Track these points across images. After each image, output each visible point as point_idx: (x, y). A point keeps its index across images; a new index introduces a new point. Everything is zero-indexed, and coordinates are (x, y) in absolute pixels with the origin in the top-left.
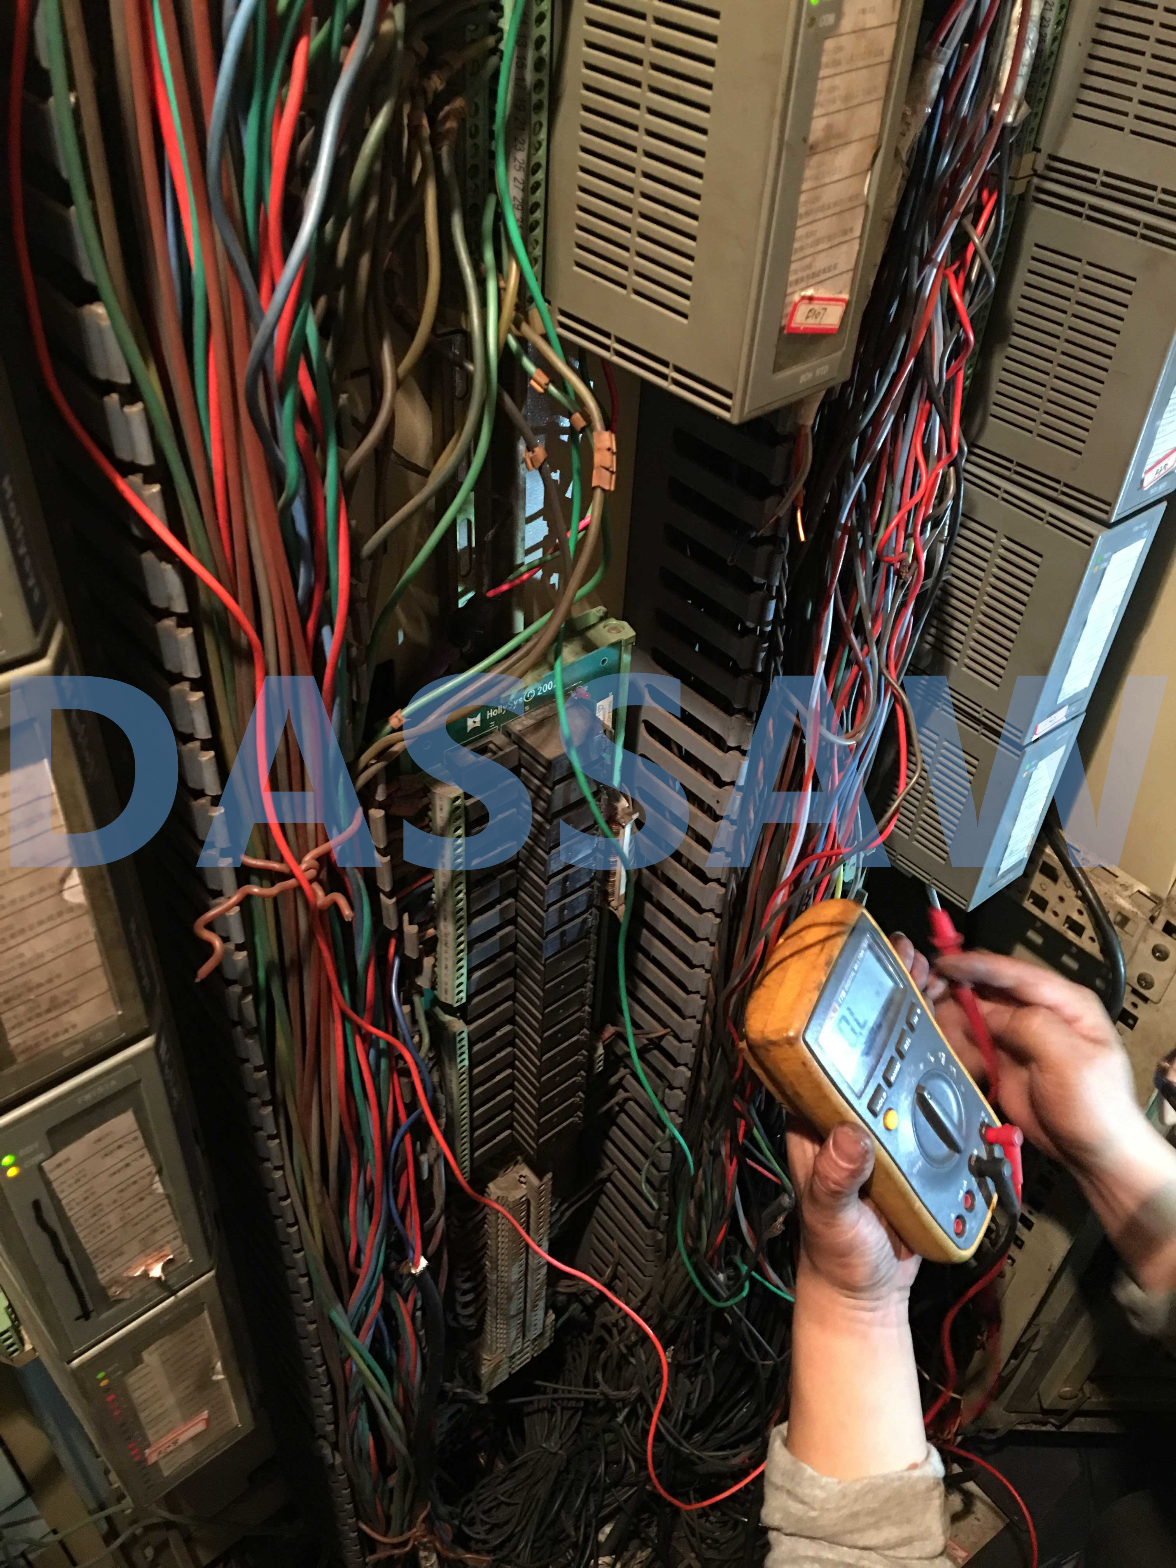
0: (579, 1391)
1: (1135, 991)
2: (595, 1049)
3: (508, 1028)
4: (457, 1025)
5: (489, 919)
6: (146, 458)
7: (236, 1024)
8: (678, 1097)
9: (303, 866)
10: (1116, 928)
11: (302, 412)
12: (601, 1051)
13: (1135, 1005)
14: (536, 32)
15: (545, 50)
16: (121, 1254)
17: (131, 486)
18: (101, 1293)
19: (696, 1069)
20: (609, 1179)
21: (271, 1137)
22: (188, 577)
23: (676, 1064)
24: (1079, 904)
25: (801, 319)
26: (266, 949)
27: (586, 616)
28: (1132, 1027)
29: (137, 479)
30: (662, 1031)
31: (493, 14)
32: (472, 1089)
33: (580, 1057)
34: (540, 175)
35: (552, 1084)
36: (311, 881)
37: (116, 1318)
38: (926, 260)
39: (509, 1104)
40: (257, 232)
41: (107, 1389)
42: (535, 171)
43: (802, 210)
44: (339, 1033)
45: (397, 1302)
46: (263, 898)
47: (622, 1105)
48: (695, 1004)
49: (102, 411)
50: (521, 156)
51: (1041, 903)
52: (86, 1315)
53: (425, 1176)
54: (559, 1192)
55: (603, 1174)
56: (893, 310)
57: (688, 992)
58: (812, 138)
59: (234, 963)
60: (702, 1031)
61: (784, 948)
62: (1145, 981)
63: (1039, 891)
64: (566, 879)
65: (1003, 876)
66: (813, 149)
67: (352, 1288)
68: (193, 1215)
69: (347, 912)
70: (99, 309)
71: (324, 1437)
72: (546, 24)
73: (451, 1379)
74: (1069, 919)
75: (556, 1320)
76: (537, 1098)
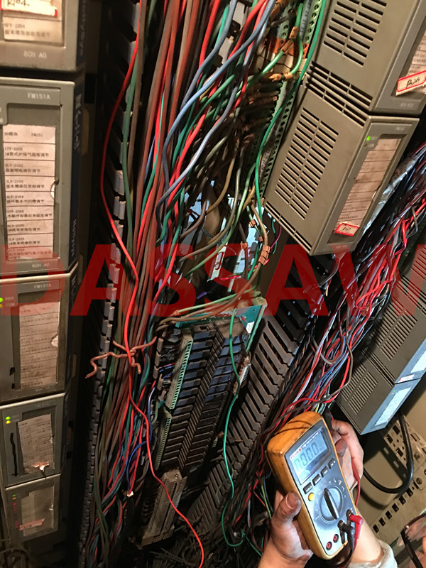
0: (176, 557)
1: (414, 483)
2: (215, 439)
3: (186, 422)
4: (169, 415)
5: (191, 383)
6: (122, 217)
7: (95, 393)
8: (239, 465)
9: (131, 351)
10: (414, 458)
11: (172, 216)
12: (216, 440)
13: (413, 488)
14: (282, 121)
15: (284, 126)
16: (33, 458)
17: (115, 224)
18: (23, 469)
19: (248, 458)
20: (208, 485)
21: (95, 434)
22: (123, 255)
23: (242, 454)
24: (404, 445)
25: (341, 230)
26: (112, 373)
27: (253, 294)
28: (410, 496)
29: (117, 222)
30: (240, 440)
31: (271, 111)
32: (168, 438)
33: (209, 440)
34: (272, 161)
35: (195, 446)
36: (132, 357)
37: (25, 478)
38: (397, 216)
39: (180, 448)
40: (175, 163)
41: (14, 500)
42: (271, 160)
43: (349, 198)
44: (127, 407)
45: (120, 503)
46: (116, 358)
47: (220, 461)
48: (254, 435)
49: (113, 200)
50: (268, 154)
51: (391, 440)
52: (16, 474)
53: (142, 464)
54: (189, 484)
55: (206, 483)
56: (382, 228)
57: (252, 430)
58: (357, 178)
59: (100, 374)
60: (253, 445)
61: (288, 426)
62: (419, 481)
63: (390, 435)
64: (220, 378)
65: (378, 426)
66: (357, 182)
67: (106, 494)
68: (59, 453)
69: (139, 371)
70: (121, 172)
71: (82, 541)
72: (287, 118)
73: (132, 537)
74: (398, 449)
75: (175, 529)
76: (189, 450)
